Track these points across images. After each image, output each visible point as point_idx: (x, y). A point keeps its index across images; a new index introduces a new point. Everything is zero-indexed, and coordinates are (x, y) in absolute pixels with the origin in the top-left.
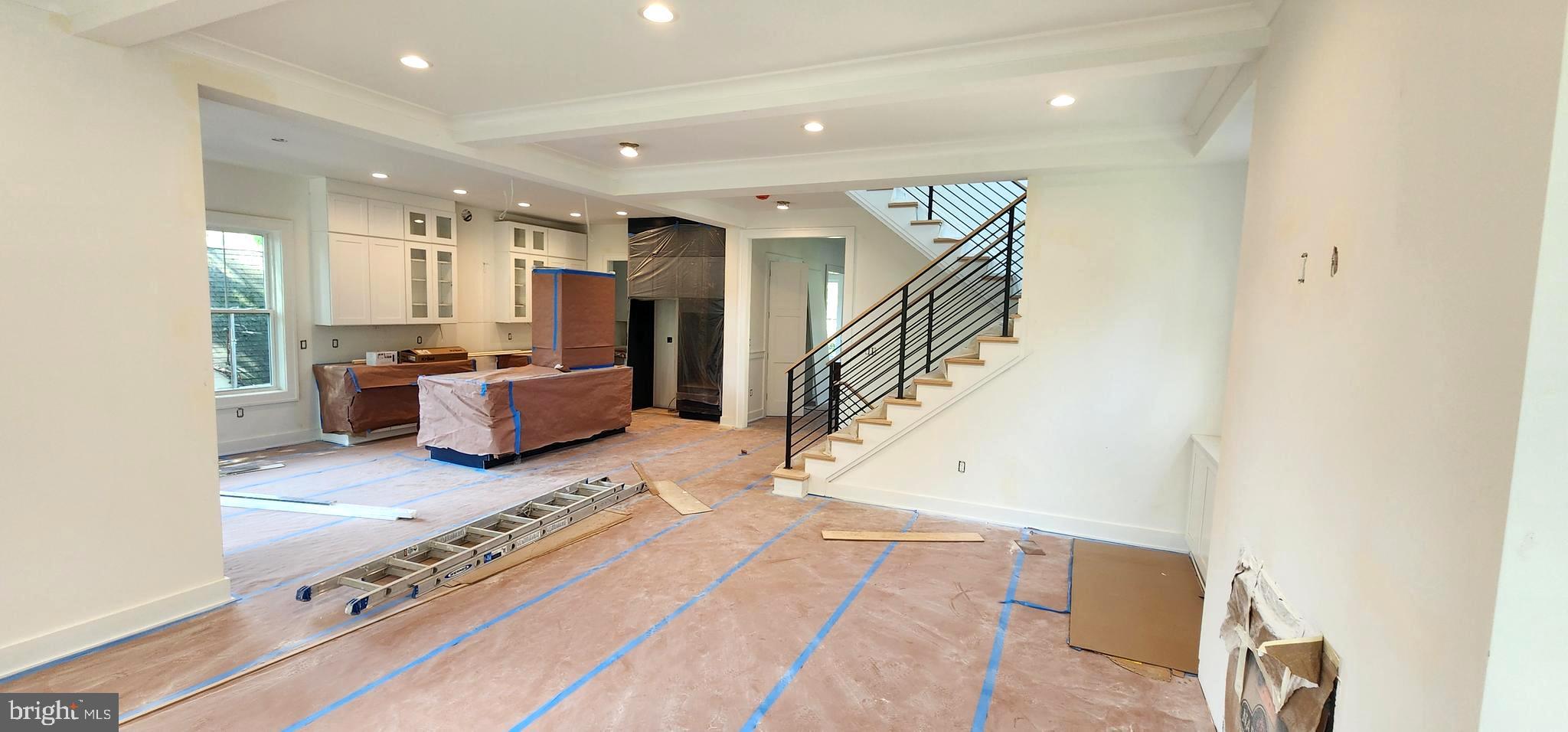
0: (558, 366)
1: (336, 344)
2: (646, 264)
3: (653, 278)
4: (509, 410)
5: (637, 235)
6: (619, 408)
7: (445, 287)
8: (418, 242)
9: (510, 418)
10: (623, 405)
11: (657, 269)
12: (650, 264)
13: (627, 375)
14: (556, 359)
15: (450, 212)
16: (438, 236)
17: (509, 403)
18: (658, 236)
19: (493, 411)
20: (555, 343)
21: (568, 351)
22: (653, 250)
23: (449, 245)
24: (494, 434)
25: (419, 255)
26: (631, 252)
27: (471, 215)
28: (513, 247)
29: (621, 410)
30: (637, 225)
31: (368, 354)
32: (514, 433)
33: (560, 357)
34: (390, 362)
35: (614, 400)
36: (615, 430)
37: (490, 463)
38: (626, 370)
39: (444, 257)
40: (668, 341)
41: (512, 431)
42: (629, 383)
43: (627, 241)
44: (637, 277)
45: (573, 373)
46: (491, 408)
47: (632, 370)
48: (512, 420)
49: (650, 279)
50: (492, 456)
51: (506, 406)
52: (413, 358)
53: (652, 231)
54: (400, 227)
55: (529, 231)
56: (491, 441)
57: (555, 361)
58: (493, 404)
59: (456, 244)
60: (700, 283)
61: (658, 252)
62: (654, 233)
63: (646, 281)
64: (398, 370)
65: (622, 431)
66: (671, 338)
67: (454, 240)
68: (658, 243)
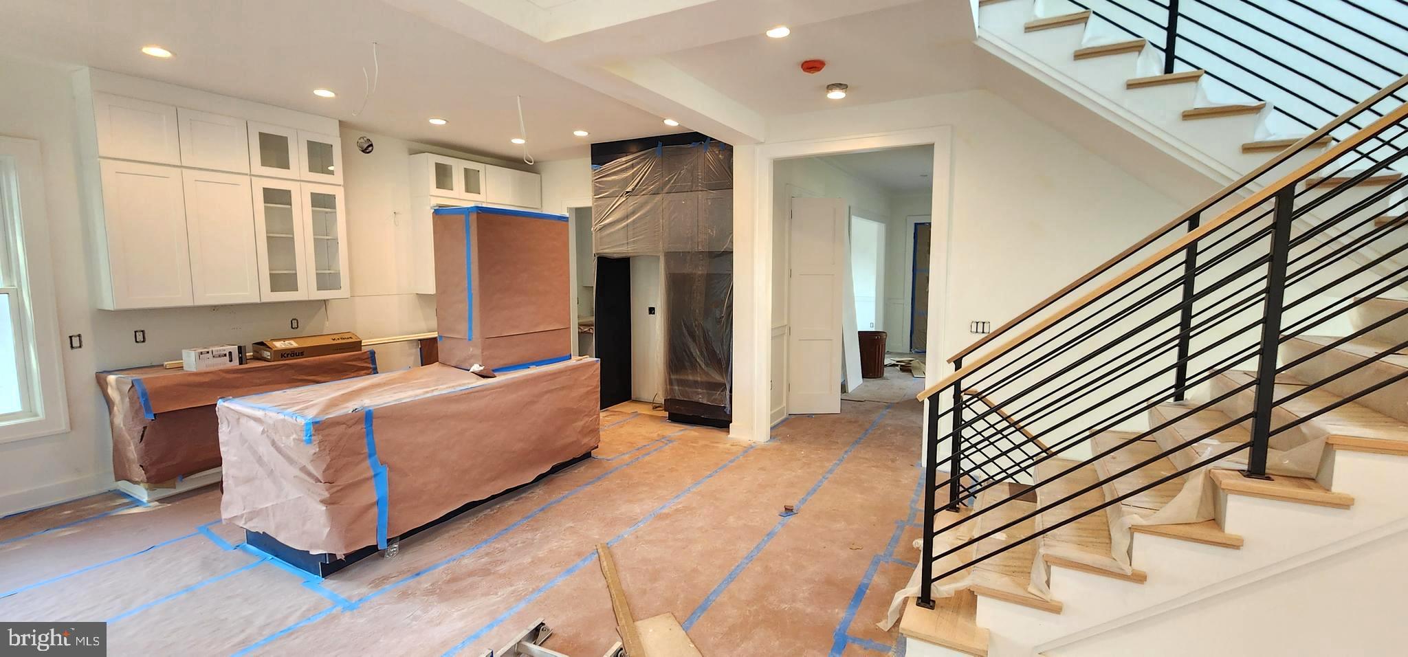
0: (476, 368)
1: (140, 337)
2: (619, 208)
3: (627, 225)
4: (368, 463)
5: (604, 167)
6: (580, 424)
7: (325, 245)
8: (276, 178)
9: (368, 479)
10: (586, 419)
11: (633, 213)
12: (623, 207)
13: (591, 371)
14: (472, 356)
15: (332, 137)
16: (310, 171)
17: (366, 450)
18: (632, 166)
19: (332, 471)
20: (470, 328)
21: (490, 342)
22: (627, 186)
23: (332, 183)
24: (333, 517)
25: (276, 198)
26: (597, 191)
27: (371, 145)
28: (433, 189)
29: (583, 427)
30: (603, 153)
31: (185, 353)
32: (375, 510)
33: (478, 352)
34: (224, 364)
35: (571, 414)
36: (574, 459)
37: (331, 567)
38: (590, 365)
39: (322, 202)
40: (650, 313)
41: (372, 505)
42: (595, 384)
43: (590, 176)
44: (605, 226)
45: (501, 378)
46: (324, 466)
47: (600, 362)
48: (373, 482)
49: (624, 227)
50: (332, 556)
51: (362, 456)
52: (267, 354)
53: (624, 159)
54: (245, 156)
55: (458, 168)
56: (328, 530)
57: (471, 359)
58: (328, 459)
59: (342, 184)
60: (695, 229)
61: (633, 190)
62: (627, 162)
63: (619, 230)
64: (235, 375)
65: (587, 456)
66: (653, 309)
67: (338, 178)
68: (634, 175)
